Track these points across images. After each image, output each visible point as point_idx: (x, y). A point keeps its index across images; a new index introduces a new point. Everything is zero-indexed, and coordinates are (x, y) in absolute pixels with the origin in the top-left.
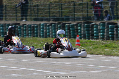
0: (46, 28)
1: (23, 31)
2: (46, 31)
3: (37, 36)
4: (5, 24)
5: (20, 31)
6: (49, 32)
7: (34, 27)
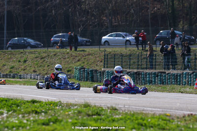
0: (188, 77)
1: (168, 79)
2: (188, 80)
3: (180, 85)
4: (152, 73)
5: (165, 79)
6: (191, 81)
7: (177, 75)
